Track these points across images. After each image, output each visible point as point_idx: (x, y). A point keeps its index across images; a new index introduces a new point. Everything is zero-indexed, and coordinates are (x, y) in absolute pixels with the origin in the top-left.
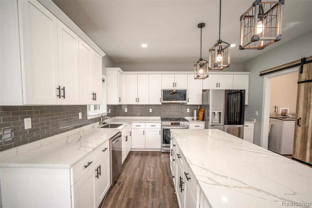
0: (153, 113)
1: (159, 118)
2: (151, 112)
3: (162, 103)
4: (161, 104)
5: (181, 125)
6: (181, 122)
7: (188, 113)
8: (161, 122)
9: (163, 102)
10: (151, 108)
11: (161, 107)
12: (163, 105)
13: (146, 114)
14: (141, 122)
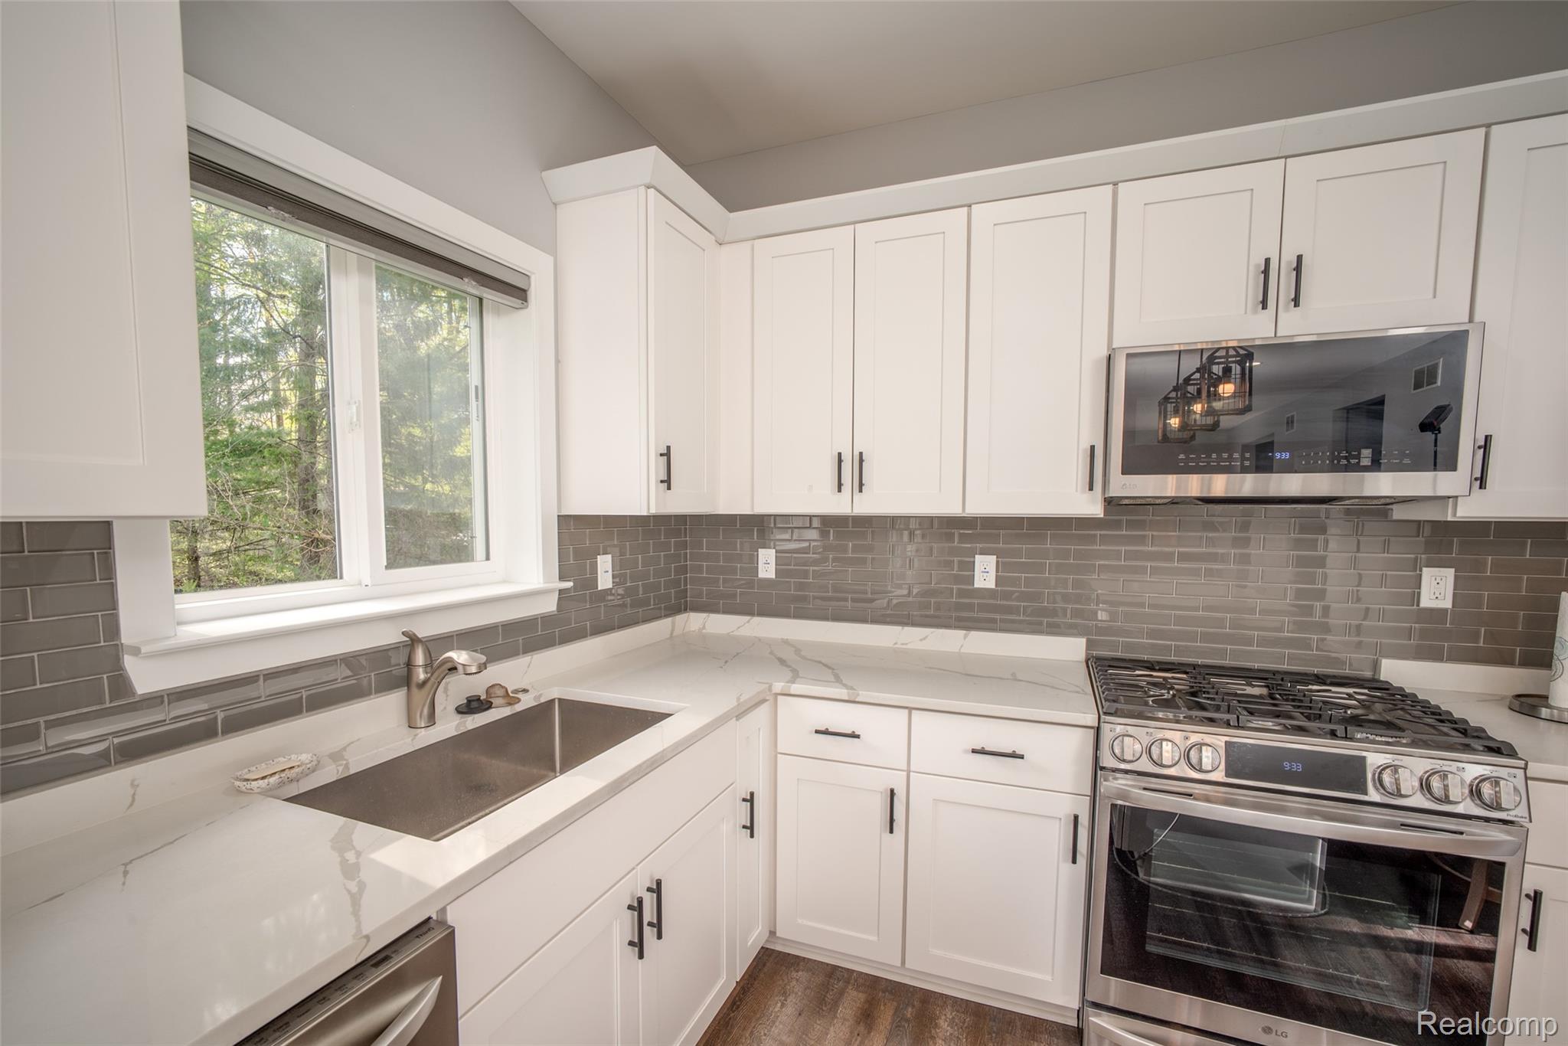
0: (1007, 595)
1: (1071, 649)
2: (991, 584)
3: (1110, 502)
4: (1093, 508)
5: (1374, 796)
6: (1375, 759)
7: (1437, 614)
8: (1091, 719)
9: (1114, 492)
10: (984, 552)
11: (1091, 539)
12: (1117, 525)
13: (938, 607)
14: (863, 695)
